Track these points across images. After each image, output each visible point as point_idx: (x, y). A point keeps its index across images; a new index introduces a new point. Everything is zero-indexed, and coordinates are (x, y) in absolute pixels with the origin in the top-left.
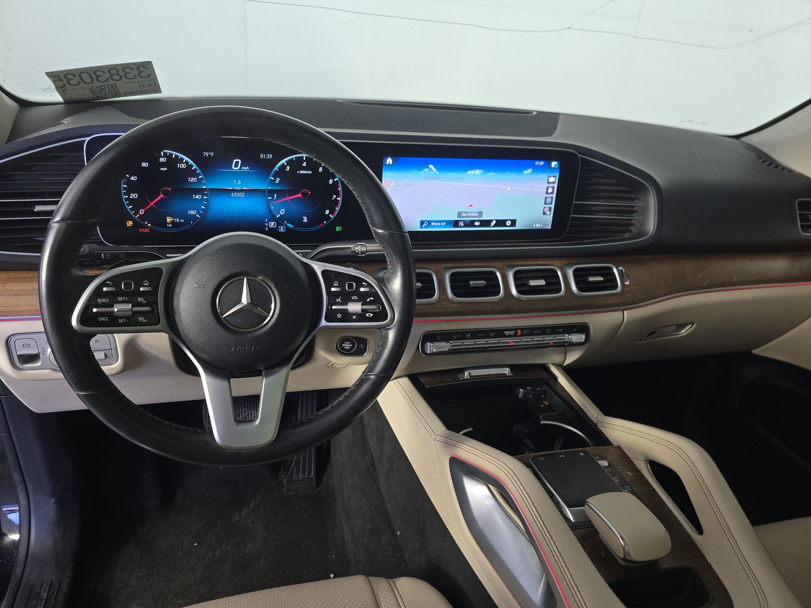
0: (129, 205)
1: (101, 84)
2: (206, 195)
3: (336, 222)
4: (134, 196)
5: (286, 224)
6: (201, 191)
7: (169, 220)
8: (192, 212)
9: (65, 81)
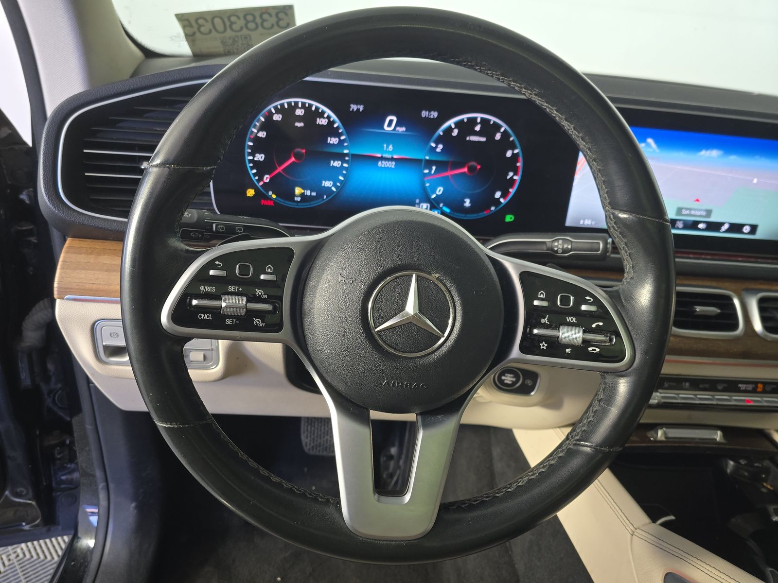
0: (252, 168)
1: (234, 34)
2: (347, 162)
3: (507, 209)
4: (260, 157)
5: (441, 208)
6: (341, 157)
7: (298, 191)
8: (327, 184)
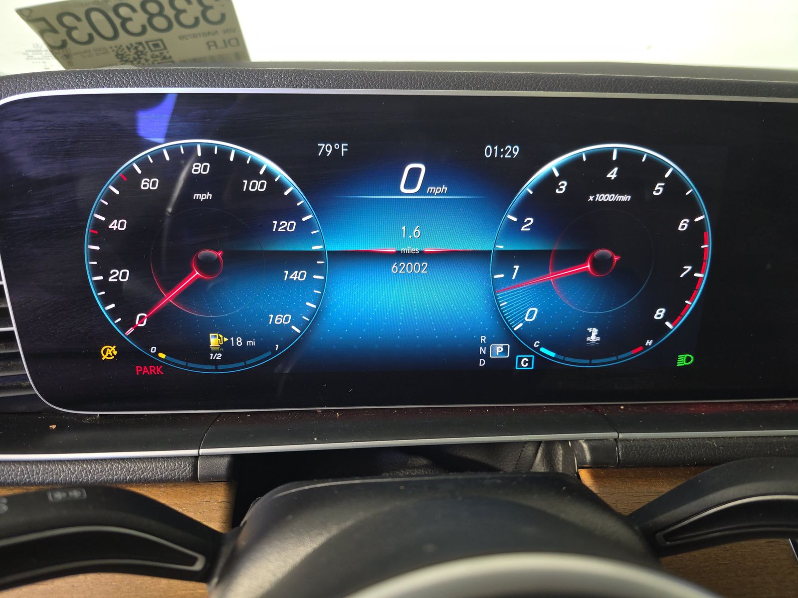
0: (106, 301)
1: (134, 40)
2: (320, 270)
3: (678, 343)
4: (119, 275)
5: (538, 349)
6: (308, 260)
7: (214, 341)
8: (280, 319)
9: (62, 30)
